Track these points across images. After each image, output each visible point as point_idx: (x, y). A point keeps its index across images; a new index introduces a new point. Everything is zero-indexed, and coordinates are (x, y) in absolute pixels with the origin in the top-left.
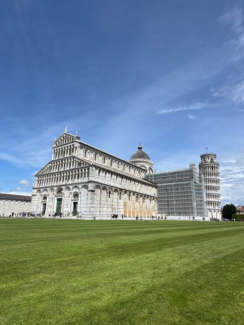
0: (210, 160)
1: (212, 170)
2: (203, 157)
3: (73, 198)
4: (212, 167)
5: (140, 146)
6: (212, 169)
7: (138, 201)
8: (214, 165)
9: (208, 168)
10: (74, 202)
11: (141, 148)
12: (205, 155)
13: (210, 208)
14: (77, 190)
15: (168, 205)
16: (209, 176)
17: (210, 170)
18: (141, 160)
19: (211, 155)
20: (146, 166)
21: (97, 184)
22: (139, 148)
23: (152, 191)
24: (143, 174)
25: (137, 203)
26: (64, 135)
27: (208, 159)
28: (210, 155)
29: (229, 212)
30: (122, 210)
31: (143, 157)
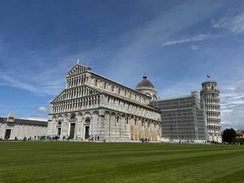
0: (210, 88)
1: (213, 97)
2: (204, 85)
3: (85, 123)
4: (213, 94)
5: (145, 76)
6: (213, 95)
7: (144, 125)
8: (214, 92)
10: (86, 127)
11: (146, 77)
13: (211, 132)
14: (89, 116)
15: (171, 129)
16: (209, 102)
17: (210, 97)
18: (146, 88)
21: (107, 110)
22: (144, 77)
23: (156, 116)
24: (148, 100)
25: (143, 127)
26: (77, 66)
27: (209, 86)
28: (210, 83)
29: (229, 136)
30: (130, 134)
31: (147, 85)
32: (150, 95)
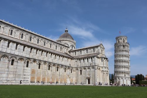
0: (122, 41)
2: (117, 38)
4: (124, 46)
6: (124, 47)
8: (125, 44)
9: (121, 47)
11: (67, 31)
12: (119, 37)
16: (121, 52)
17: (122, 48)
20: (69, 44)
23: (68, 62)
24: (66, 49)
25: (49, 72)
28: (122, 37)
30: (30, 77)
31: (66, 37)
32: (68, 45)
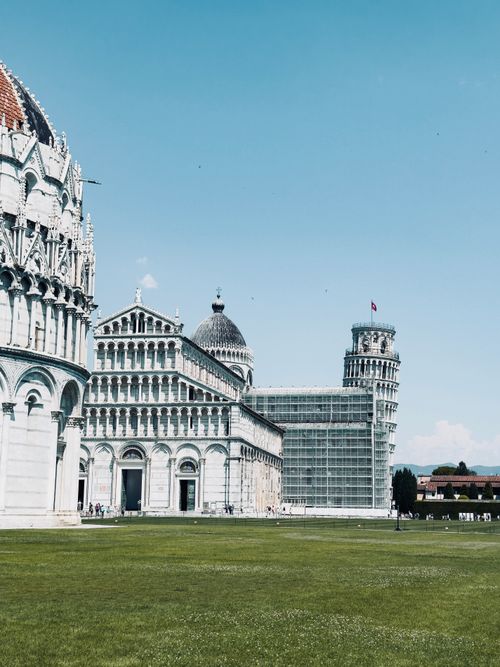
0: (378, 345)
1: (384, 377)
3: (178, 472)
4: (385, 367)
5: (219, 302)
6: (384, 372)
8: (388, 362)
9: (374, 370)
10: (181, 481)
12: (367, 329)
14: (192, 454)
15: (309, 480)
17: (378, 375)
18: (232, 350)
19: (384, 330)
20: (244, 368)
22: (217, 308)
23: (273, 444)
26: (138, 312)
27: (376, 340)
28: (380, 329)
